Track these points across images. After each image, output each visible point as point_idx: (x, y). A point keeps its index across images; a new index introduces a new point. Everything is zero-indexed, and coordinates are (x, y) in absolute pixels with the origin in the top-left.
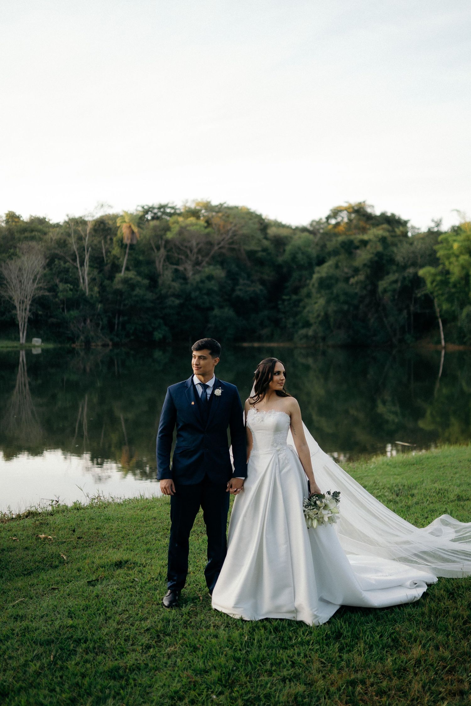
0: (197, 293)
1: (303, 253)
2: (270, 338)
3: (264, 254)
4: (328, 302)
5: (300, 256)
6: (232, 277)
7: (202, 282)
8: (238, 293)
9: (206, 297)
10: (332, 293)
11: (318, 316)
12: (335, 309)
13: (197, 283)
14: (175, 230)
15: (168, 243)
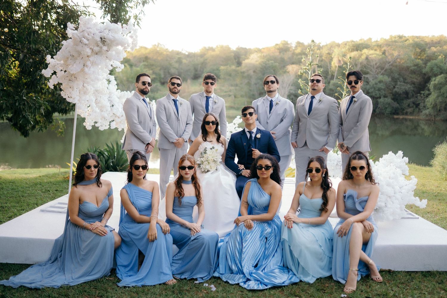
0: (373, 90)
1: (438, 67)
2: (412, 114)
3: (416, 67)
4: (438, 97)
5: (435, 69)
6: (395, 80)
7: (376, 84)
8: (396, 89)
9: (377, 92)
10: (440, 92)
11: (431, 104)
12: (441, 101)
13: (373, 84)
14: (364, 57)
15: (361, 63)
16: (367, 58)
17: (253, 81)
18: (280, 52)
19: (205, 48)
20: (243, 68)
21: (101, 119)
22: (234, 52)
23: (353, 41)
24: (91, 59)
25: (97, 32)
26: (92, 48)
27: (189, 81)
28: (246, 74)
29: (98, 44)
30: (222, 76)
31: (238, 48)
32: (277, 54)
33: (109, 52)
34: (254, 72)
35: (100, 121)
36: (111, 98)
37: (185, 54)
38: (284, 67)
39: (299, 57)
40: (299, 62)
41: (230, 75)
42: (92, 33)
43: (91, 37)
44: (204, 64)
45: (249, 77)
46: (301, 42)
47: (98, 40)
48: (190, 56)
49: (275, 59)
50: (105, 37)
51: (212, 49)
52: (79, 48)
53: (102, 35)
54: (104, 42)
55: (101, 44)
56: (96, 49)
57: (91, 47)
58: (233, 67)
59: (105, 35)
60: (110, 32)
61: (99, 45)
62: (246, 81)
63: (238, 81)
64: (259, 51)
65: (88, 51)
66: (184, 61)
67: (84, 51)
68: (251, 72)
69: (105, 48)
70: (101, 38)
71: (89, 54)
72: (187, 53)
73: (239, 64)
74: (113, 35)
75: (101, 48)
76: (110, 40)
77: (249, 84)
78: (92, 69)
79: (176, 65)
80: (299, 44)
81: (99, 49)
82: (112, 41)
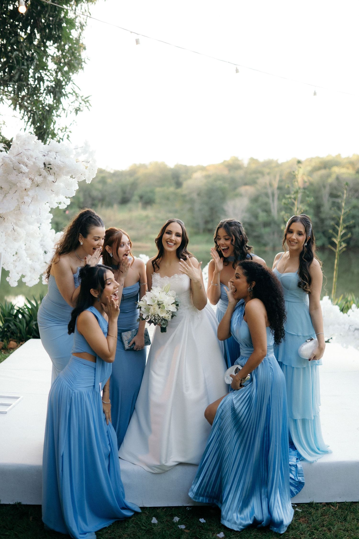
14: (334, 176)
15: (331, 185)
16: (338, 178)
17: (197, 207)
18: (230, 170)
19: (135, 165)
20: (184, 190)
21: (30, 272)
22: (171, 170)
23: (318, 158)
24: (31, 193)
25: (40, 155)
26: (33, 177)
27: (116, 206)
28: (187, 198)
29: (40, 172)
30: (157, 200)
31: (177, 166)
32: (226, 172)
33: (56, 184)
34: (199, 195)
35: (28, 274)
36: (44, 241)
37: (109, 173)
38: (235, 189)
39: (254, 176)
40: (253, 183)
41: (168, 199)
42: (33, 158)
43: (32, 163)
44: (134, 185)
45: (192, 201)
46: (255, 158)
47: (41, 167)
48: (116, 174)
49: (223, 179)
50: (51, 163)
51: (144, 166)
52: (13, 177)
53: (47, 159)
54: (49, 169)
55: (44, 173)
56: (38, 179)
57: (30, 176)
58: (172, 189)
59: (52, 159)
60: (57, 155)
61: (42, 173)
62: (188, 206)
63: (178, 206)
64: (203, 169)
65: (27, 182)
66: (109, 181)
67: (20, 183)
68: (195, 196)
69: (51, 178)
70: (44, 164)
71: (28, 187)
72: (112, 172)
73: (179, 184)
74: (62, 160)
75: (45, 177)
76: (59, 167)
77: (191, 210)
78: (32, 207)
79: (100, 186)
80: (253, 160)
81: (42, 179)
82: (60, 168)
